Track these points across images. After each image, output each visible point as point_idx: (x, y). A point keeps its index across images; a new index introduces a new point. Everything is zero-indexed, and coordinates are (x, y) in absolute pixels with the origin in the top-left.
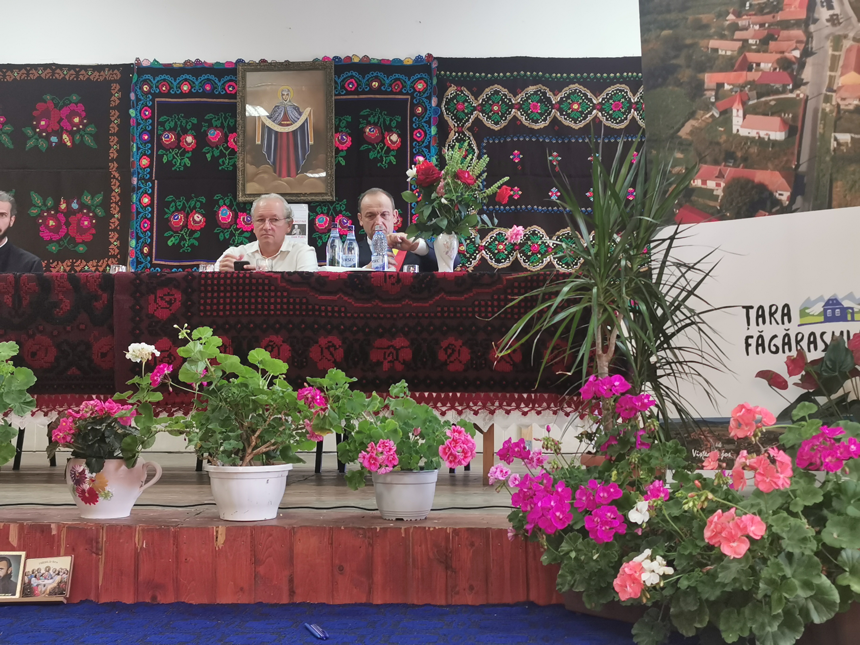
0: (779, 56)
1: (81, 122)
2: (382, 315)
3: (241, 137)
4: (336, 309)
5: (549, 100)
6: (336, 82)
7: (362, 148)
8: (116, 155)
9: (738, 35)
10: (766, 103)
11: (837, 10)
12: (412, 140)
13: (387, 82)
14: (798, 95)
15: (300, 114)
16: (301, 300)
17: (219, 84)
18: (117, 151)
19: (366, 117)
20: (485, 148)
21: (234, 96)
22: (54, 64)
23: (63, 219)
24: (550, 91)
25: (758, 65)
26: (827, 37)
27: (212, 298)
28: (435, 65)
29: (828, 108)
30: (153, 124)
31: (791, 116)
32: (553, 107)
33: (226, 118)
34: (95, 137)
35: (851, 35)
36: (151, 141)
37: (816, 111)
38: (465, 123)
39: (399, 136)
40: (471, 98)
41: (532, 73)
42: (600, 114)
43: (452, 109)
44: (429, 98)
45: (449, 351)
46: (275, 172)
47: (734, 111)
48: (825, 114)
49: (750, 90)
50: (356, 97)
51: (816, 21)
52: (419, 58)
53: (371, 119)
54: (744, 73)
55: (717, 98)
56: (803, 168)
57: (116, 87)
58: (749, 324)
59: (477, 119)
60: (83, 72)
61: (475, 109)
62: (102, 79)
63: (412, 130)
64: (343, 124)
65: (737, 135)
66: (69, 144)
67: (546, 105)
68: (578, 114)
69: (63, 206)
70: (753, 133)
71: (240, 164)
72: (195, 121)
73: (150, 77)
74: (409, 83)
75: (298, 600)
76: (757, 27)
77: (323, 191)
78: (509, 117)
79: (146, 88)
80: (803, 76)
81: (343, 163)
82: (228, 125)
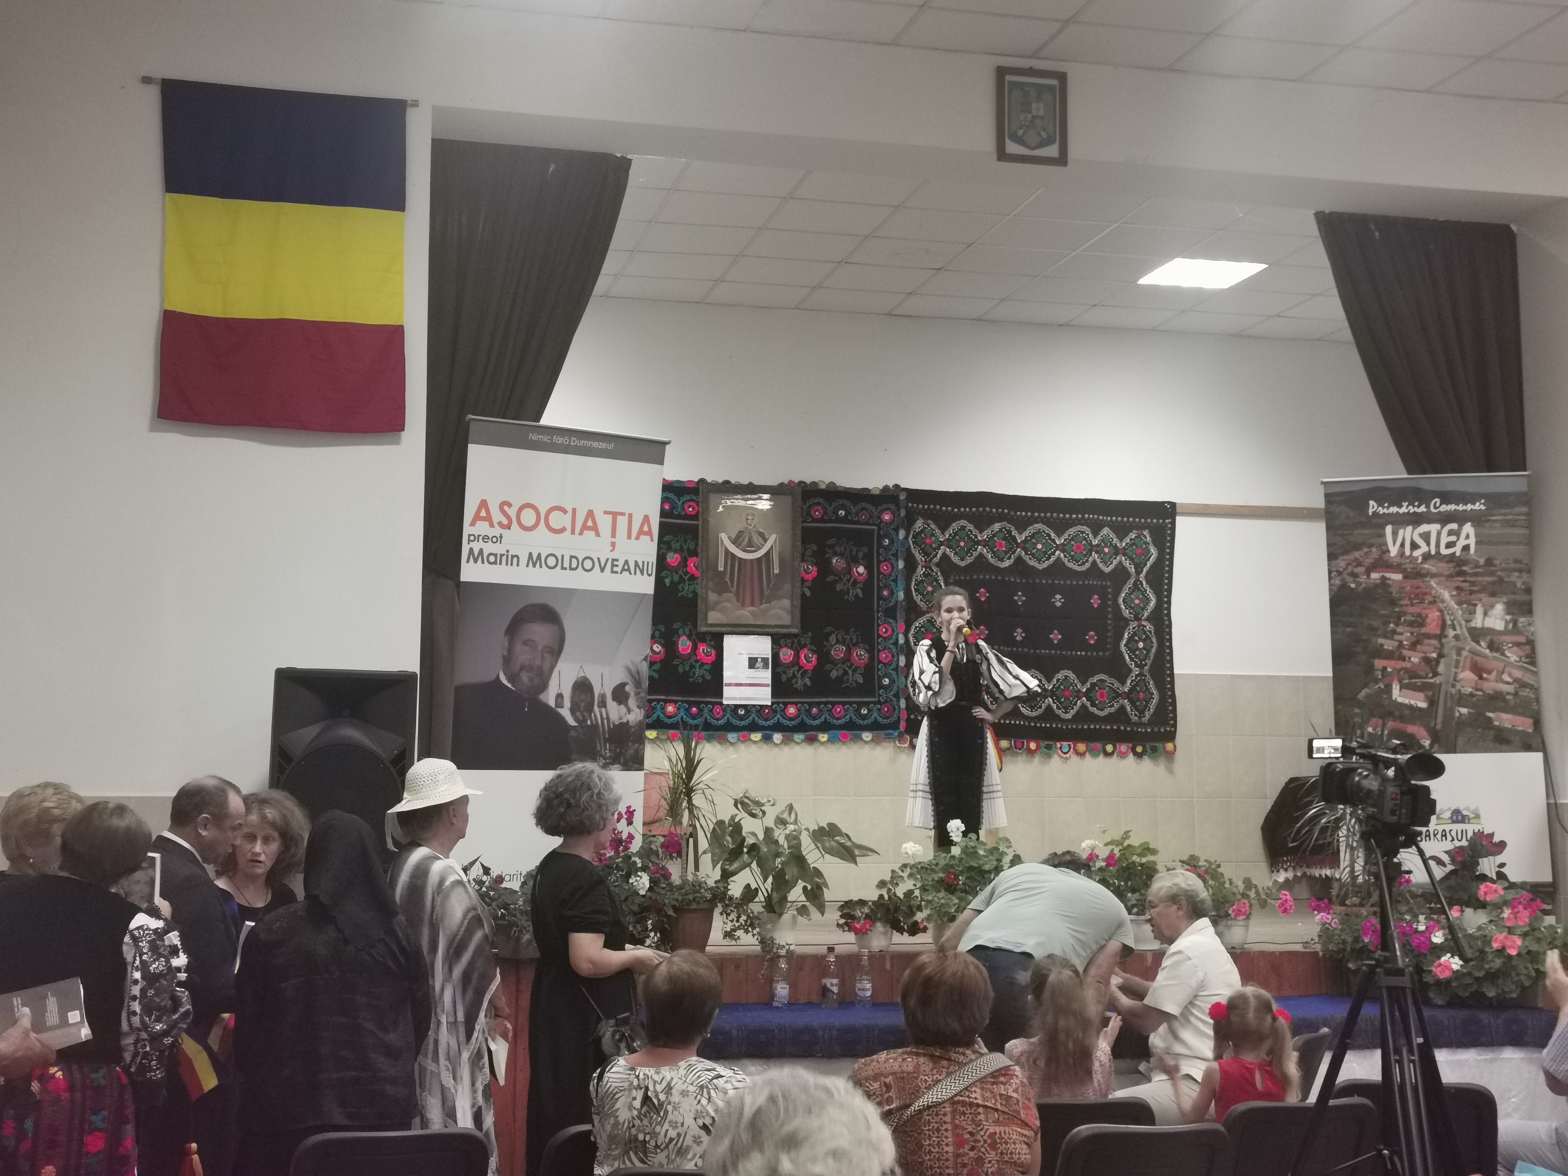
0: (1423, 655)
3: (702, 562)
5: (1014, 538)
6: (802, 508)
7: (828, 579)
9: (1396, 637)
10: (1415, 683)
11: (1458, 632)
12: (879, 573)
13: (854, 510)
14: (1435, 681)
15: (765, 540)
17: (680, 503)
19: (832, 547)
21: (695, 517)
24: (1016, 529)
25: (1410, 658)
26: (1452, 648)
28: (902, 497)
29: (1453, 691)
31: (1431, 693)
32: (1018, 545)
33: (685, 541)
35: (1468, 648)
37: (1446, 693)
38: (932, 558)
39: (865, 568)
40: (938, 532)
41: (997, 509)
42: (1062, 555)
43: (920, 543)
44: (897, 530)
46: (738, 601)
47: (1394, 686)
48: (1452, 695)
49: (1404, 673)
50: (822, 525)
51: (1446, 636)
52: (886, 488)
54: (1401, 662)
55: (1383, 676)
56: (1438, 727)
59: (944, 554)
61: (942, 544)
63: (879, 562)
64: (809, 553)
65: (1396, 701)
67: (1011, 544)
68: (1042, 555)
70: (1406, 701)
71: (701, 592)
74: (876, 513)
76: (1409, 634)
77: (788, 623)
78: (975, 554)
80: (1438, 670)
81: (808, 593)
82: (688, 549)
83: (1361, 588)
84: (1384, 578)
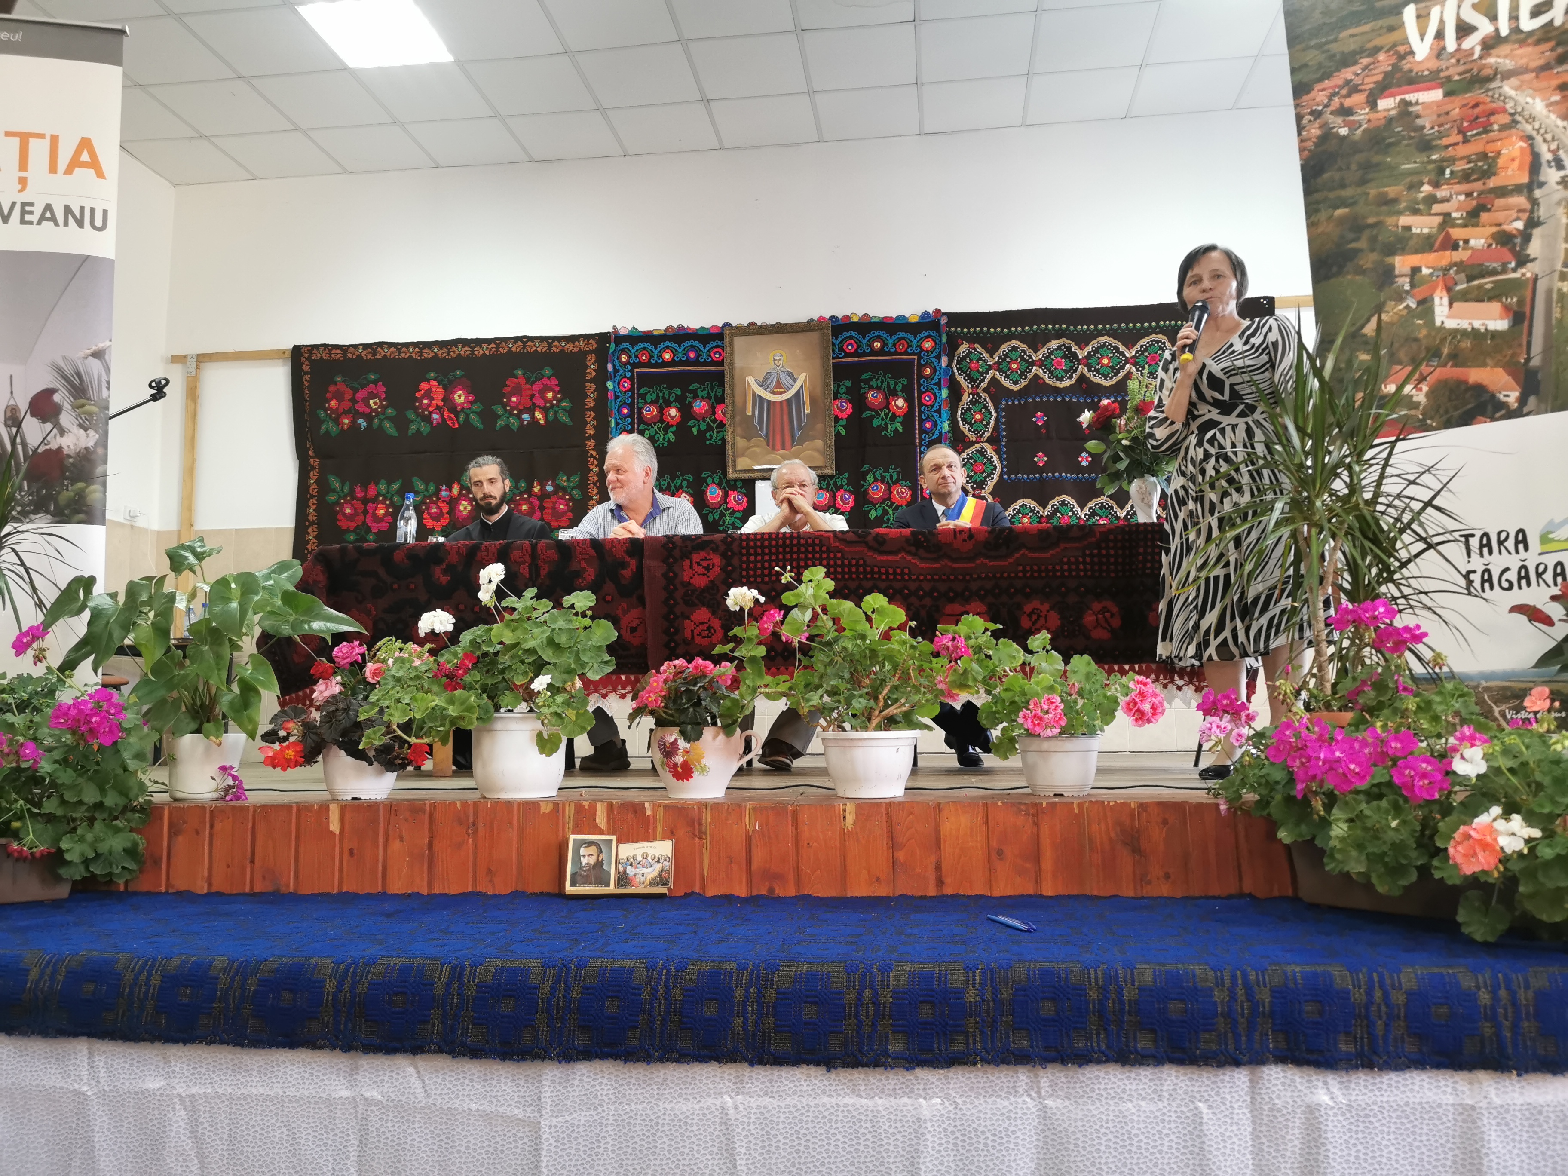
0: (1494, 229)
1: (554, 397)
2: (952, 577)
3: (730, 408)
4: (898, 570)
5: (1075, 355)
6: (833, 344)
7: (864, 416)
8: (593, 432)
9: (1436, 208)
10: (1480, 287)
12: (921, 404)
13: (891, 341)
14: (1524, 275)
15: (795, 380)
16: (857, 562)
17: (705, 351)
18: (594, 427)
19: (867, 381)
20: (1003, 410)
21: (721, 363)
22: (525, 337)
23: (537, 503)
24: (1076, 344)
25: (1466, 242)
26: (1559, 203)
27: (756, 561)
28: (944, 321)
30: (632, 397)
31: (1515, 300)
32: (1079, 362)
33: (712, 388)
34: (570, 412)
36: (631, 415)
37: (1549, 292)
38: (980, 384)
39: (905, 400)
40: (986, 355)
41: (1054, 326)
42: (1133, 368)
43: (965, 368)
44: (938, 358)
45: (1034, 617)
46: (768, 445)
47: (1437, 300)
48: (1562, 295)
49: (1457, 273)
50: (856, 359)
51: (1541, 185)
52: (926, 314)
53: (874, 383)
54: (1448, 253)
55: (1413, 285)
56: (1535, 362)
57: (592, 358)
58: (1469, 556)
59: (993, 379)
60: (556, 343)
61: (991, 367)
62: (576, 349)
63: (920, 393)
64: (842, 390)
65: (1442, 328)
66: (542, 421)
67: (1071, 361)
68: (1109, 370)
69: (537, 489)
70: (1465, 324)
71: (729, 438)
72: (678, 392)
73: (629, 346)
74: (915, 341)
75: (949, 891)
76: (1462, 198)
77: (822, 464)
78: (1030, 376)
79: (624, 358)
80: (1529, 251)
81: (843, 432)
82: (716, 396)
83: (1358, 132)
84: (1406, 104)
